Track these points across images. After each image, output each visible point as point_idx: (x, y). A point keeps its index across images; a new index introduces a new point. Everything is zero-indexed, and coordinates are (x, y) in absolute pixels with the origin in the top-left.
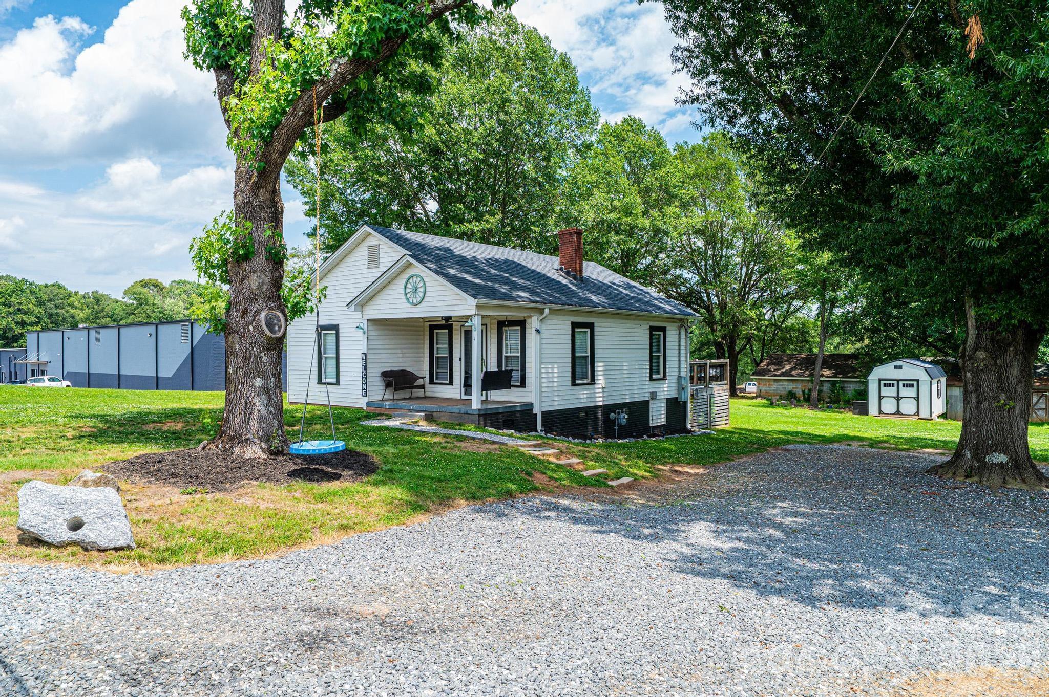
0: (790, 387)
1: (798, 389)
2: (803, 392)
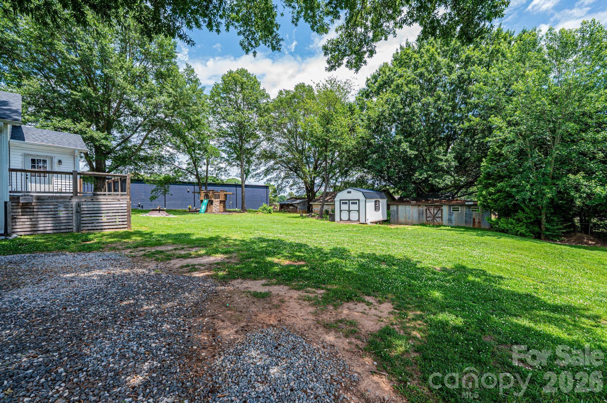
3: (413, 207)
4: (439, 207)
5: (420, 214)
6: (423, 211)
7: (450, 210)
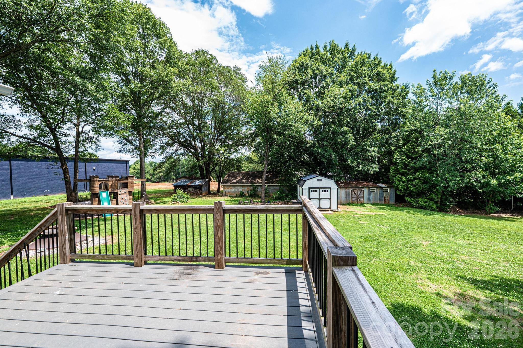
0: (241, 189)
1: (245, 190)
2: (248, 192)
3: (342, 189)
4: (361, 189)
5: (347, 195)
6: (349, 192)
7: (369, 191)
